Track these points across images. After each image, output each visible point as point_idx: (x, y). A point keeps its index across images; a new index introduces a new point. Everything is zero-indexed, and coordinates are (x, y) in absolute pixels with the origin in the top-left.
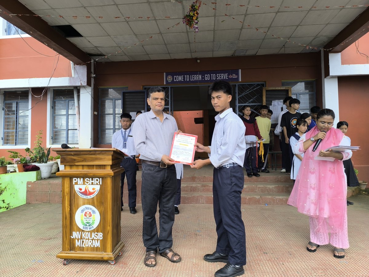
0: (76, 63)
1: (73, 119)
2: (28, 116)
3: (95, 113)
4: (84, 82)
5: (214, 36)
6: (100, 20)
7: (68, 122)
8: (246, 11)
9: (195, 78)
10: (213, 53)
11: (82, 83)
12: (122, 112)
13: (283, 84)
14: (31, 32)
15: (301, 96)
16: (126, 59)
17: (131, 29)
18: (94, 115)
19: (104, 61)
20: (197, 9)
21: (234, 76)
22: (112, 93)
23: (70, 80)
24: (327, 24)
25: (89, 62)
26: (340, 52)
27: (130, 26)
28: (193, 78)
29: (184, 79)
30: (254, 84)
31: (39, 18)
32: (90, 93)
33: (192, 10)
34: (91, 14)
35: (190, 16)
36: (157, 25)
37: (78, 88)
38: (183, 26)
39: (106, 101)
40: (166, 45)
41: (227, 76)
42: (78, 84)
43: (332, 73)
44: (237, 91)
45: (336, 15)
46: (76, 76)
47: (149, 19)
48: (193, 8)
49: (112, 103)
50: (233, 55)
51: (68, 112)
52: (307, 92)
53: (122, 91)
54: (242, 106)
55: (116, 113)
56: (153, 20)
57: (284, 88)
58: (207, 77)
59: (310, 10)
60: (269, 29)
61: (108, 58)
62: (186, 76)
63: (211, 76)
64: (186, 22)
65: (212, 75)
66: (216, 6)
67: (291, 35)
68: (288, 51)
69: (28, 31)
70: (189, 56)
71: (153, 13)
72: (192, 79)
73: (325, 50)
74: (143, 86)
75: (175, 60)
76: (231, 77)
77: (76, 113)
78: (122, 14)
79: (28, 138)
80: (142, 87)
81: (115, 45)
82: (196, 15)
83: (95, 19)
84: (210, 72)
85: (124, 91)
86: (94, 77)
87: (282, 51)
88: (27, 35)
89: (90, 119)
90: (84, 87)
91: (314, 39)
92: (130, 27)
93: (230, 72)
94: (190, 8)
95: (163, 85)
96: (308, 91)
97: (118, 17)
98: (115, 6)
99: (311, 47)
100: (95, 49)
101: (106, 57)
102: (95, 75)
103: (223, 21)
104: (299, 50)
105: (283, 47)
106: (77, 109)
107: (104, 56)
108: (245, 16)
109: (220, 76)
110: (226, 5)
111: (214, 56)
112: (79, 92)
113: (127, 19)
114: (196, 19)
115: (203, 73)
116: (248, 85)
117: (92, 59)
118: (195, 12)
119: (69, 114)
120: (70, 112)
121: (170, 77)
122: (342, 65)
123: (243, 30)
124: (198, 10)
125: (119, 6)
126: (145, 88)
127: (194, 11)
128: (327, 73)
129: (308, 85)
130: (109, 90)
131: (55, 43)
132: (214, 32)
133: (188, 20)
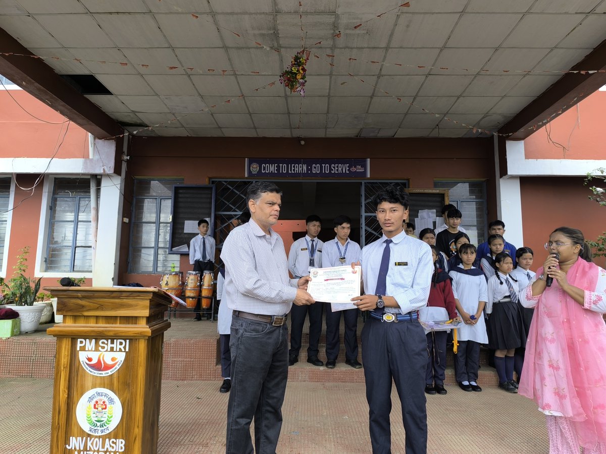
0: (97, 136)
1: (86, 228)
2: (6, 221)
3: (125, 221)
4: (109, 167)
5: (328, 105)
6: (143, 70)
7: (77, 234)
8: (381, 70)
9: (296, 169)
10: (326, 132)
11: (106, 170)
12: (171, 220)
13: (436, 185)
14: (24, 83)
15: (464, 204)
16: (184, 133)
17: (195, 87)
18: (123, 223)
19: (146, 135)
20: (303, 63)
21: (359, 169)
22: (156, 186)
23: (85, 163)
24: (503, 97)
25: (121, 136)
26: (523, 139)
27: (192, 82)
28: (293, 168)
29: (278, 170)
30: (391, 183)
31: (40, 61)
32: (119, 186)
33: (295, 64)
34: (128, 60)
35: (291, 72)
36: (238, 83)
37: (98, 177)
38: (280, 87)
39: (146, 200)
40: (250, 115)
41: (347, 168)
42: (98, 171)
43: (511, 171)
44: (363, 193)
45: (517, 84)
46: (97, 157)
47: (226, 73)
48: (297, 61)
49: (155, 205)
50: (357, 136)
51: (77, 216)
52: (473, 199)
53: (174, 186)
54: (371, 216)
55: (161, 221)
56: (232, 75)
57: (438, 191)
58: (315, 168)
59: (478, 74)
60: (415, 99)
61: (153, 131)
62: (281, 165)
63: (321, 167)
64: (285, 81)
65: (323, 165)
66: (333, 59)
67: (449, 110)
68: (444, 134)
69: (19, 81)
70: (287, 134)
71: (231, 65)
72: (291, 171)
73: (501, 135)
74: (210, 178)
75: (265, 138)
76: (353, 169)
77: (92, 220)
78: (181, 63)
79: (2, 259)
80: (207, 180)
81: (167, 110)
82: (301, 71)
83: (135, 68)
84: (321, 161)
85: (176, 186)
86: (127, 161)
87: (434, 134)
88: (15, 87)
89: (116, 230)
90: (108, 176)
91: (483, 118)
92: (194, 85)
93: (353, 162)
94: (293, 60)
95: (244, 178)
96: (474, 197)
97: (175, 68)
98: (170, 50)
99: (480, 130)
100: (132, 115)
101: (150, 128)
102: (128, 158)
103: (344, 83)
104: (461, 134)
105: (436, 128)
106: (93, 212)
107: (147, 126)
108: (379, 77)
109: (336, 168)
110: (350, 59)
111: (328, 136)
112: (99, 184)
113: (189, 72)
114: (302, 78)
115: (309, 162)
116: (380, 183)
117: (126, 131)
118: (301, 68)
119: (79, 219)
120: (82, 217)
121: (255, 166)
122: (526, 159)
123: (375, 99)
124: (306, 65)
125: (177, 51)
126: (213, 182)
127: (299, 66)
128: (504, 171)
129: (475, 188)
130: (152, 182)
131: (64, 103)
132: (329, 99)
133: (289, 80)
